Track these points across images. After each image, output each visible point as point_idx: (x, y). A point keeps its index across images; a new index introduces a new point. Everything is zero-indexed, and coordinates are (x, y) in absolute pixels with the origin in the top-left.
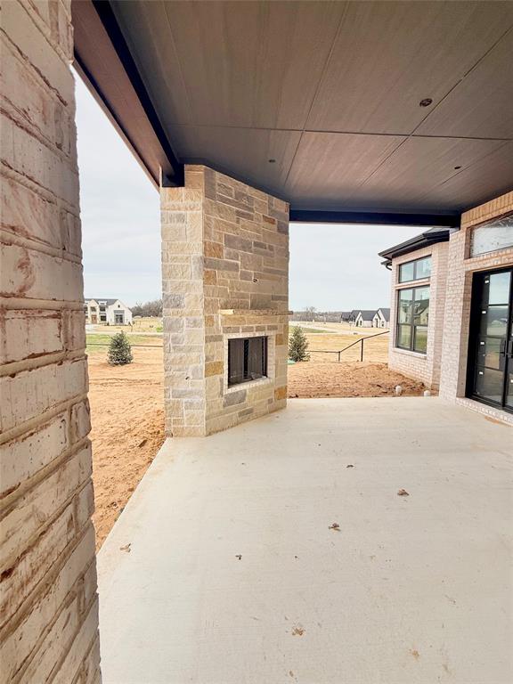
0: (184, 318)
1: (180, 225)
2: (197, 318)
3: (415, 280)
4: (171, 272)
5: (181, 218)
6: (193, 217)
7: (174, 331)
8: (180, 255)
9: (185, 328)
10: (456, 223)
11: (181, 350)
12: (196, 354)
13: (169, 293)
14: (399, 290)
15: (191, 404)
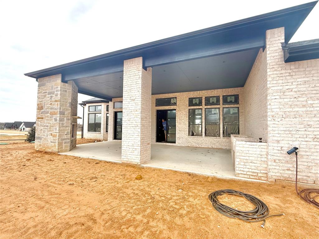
0: (65, 118)
1: (65, 93)
2: (69, 118)
3: (95, 111)
4: (62, 105)
5: (66, 91)
6: (69, 92)
7: (62, 121)
8: (65, 101)
9: (65, 121)
10: (111, 101)
11: (64, 127)
12: (68, 128)
13: (61, 110)
14: (89, 114)
15: (66, 142)
